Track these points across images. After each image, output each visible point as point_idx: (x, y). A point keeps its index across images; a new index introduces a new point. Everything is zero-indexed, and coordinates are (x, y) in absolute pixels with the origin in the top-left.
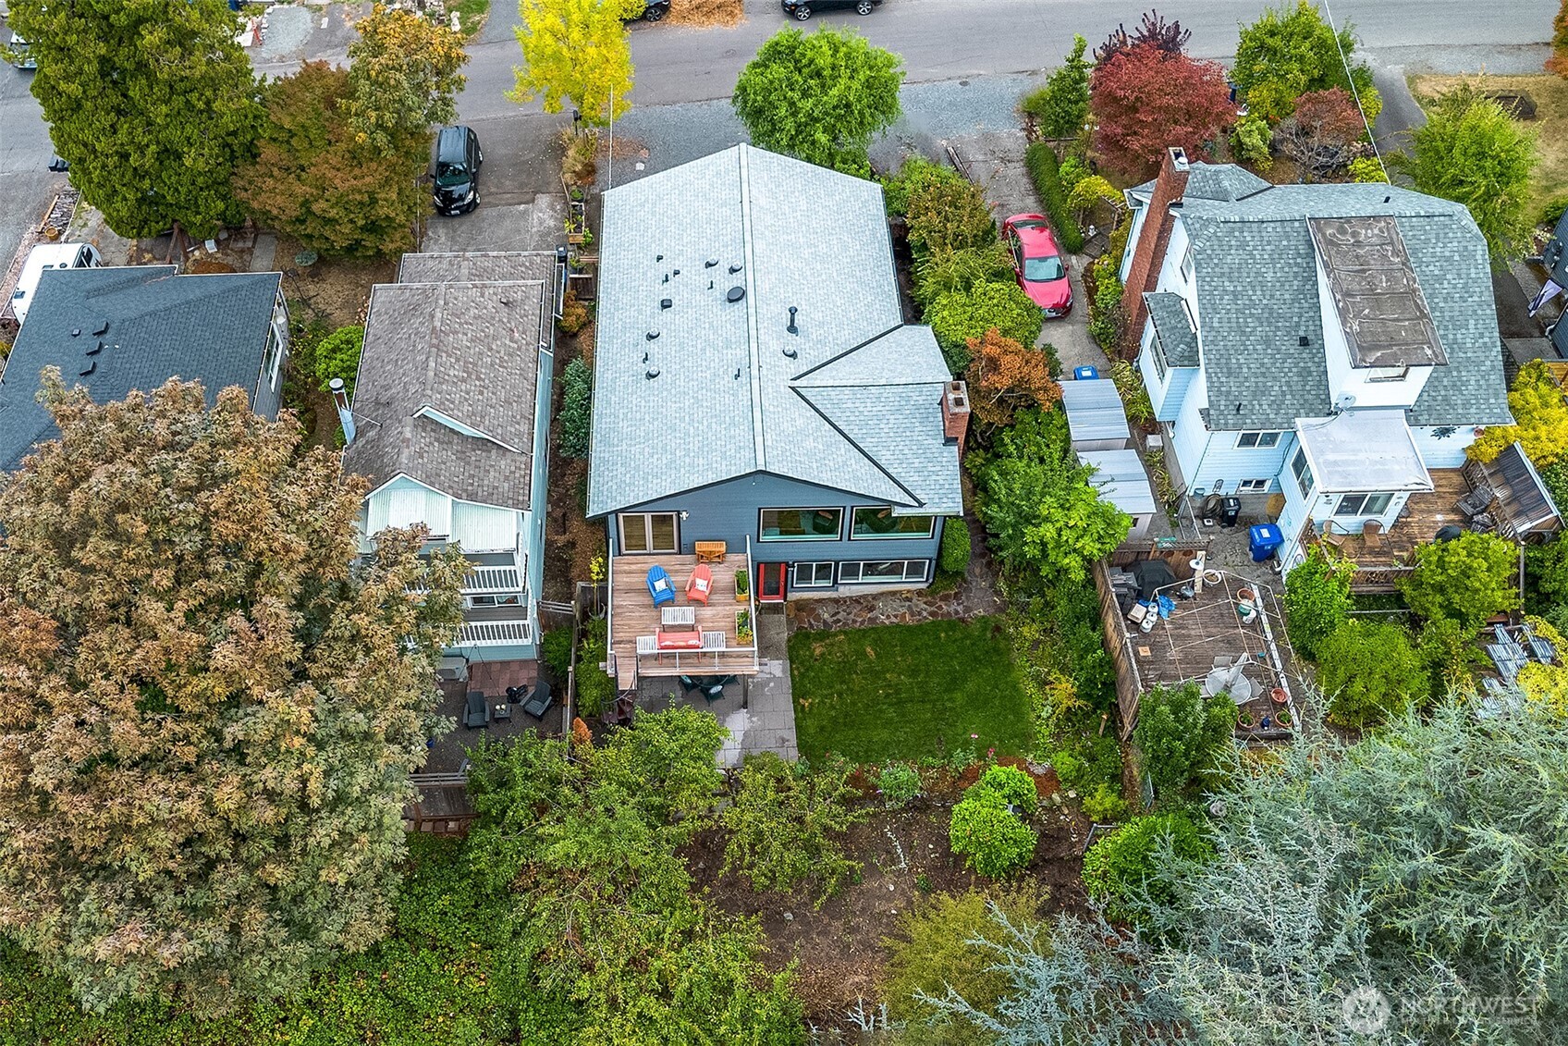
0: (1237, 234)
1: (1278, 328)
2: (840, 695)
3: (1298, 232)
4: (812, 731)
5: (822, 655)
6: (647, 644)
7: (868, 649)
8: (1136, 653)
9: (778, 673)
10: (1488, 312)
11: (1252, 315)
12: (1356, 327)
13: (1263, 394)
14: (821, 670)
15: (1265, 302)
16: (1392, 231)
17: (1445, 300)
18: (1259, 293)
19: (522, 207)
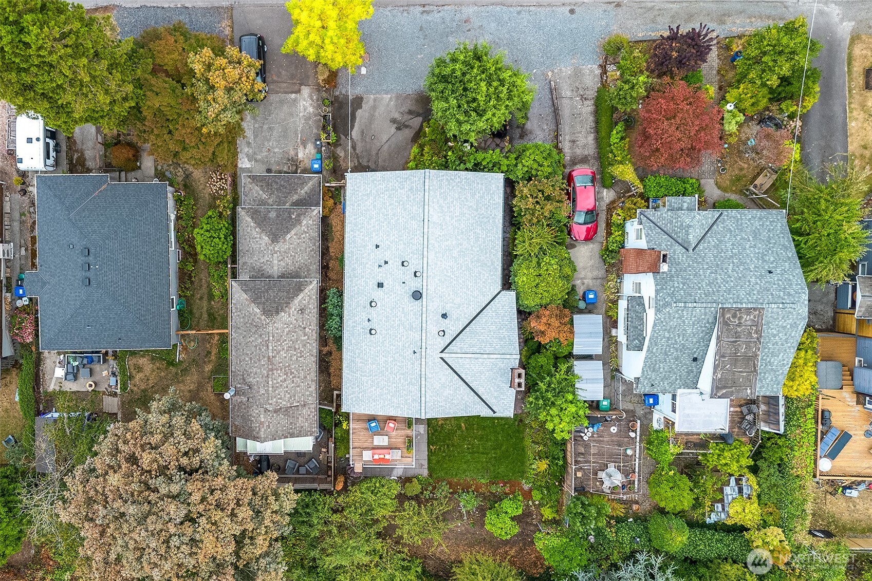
0: (680, 312)
1: (684, 353)
2: (448, 446)
3: (712, 313)
4: (434, 462)
5: (442, 424)
6: (367, 456)
7: (463, 425)
8: (575, 474)
9: (422, 432)
10: (792, 351)
11: (673, 347)
12: (719, 376)
13: (667, 379)
14: (441, 432)
15: (682, 342)
16: (760, 318)
17: (773, 345)
18: (681, 338)
19: (293, 96)
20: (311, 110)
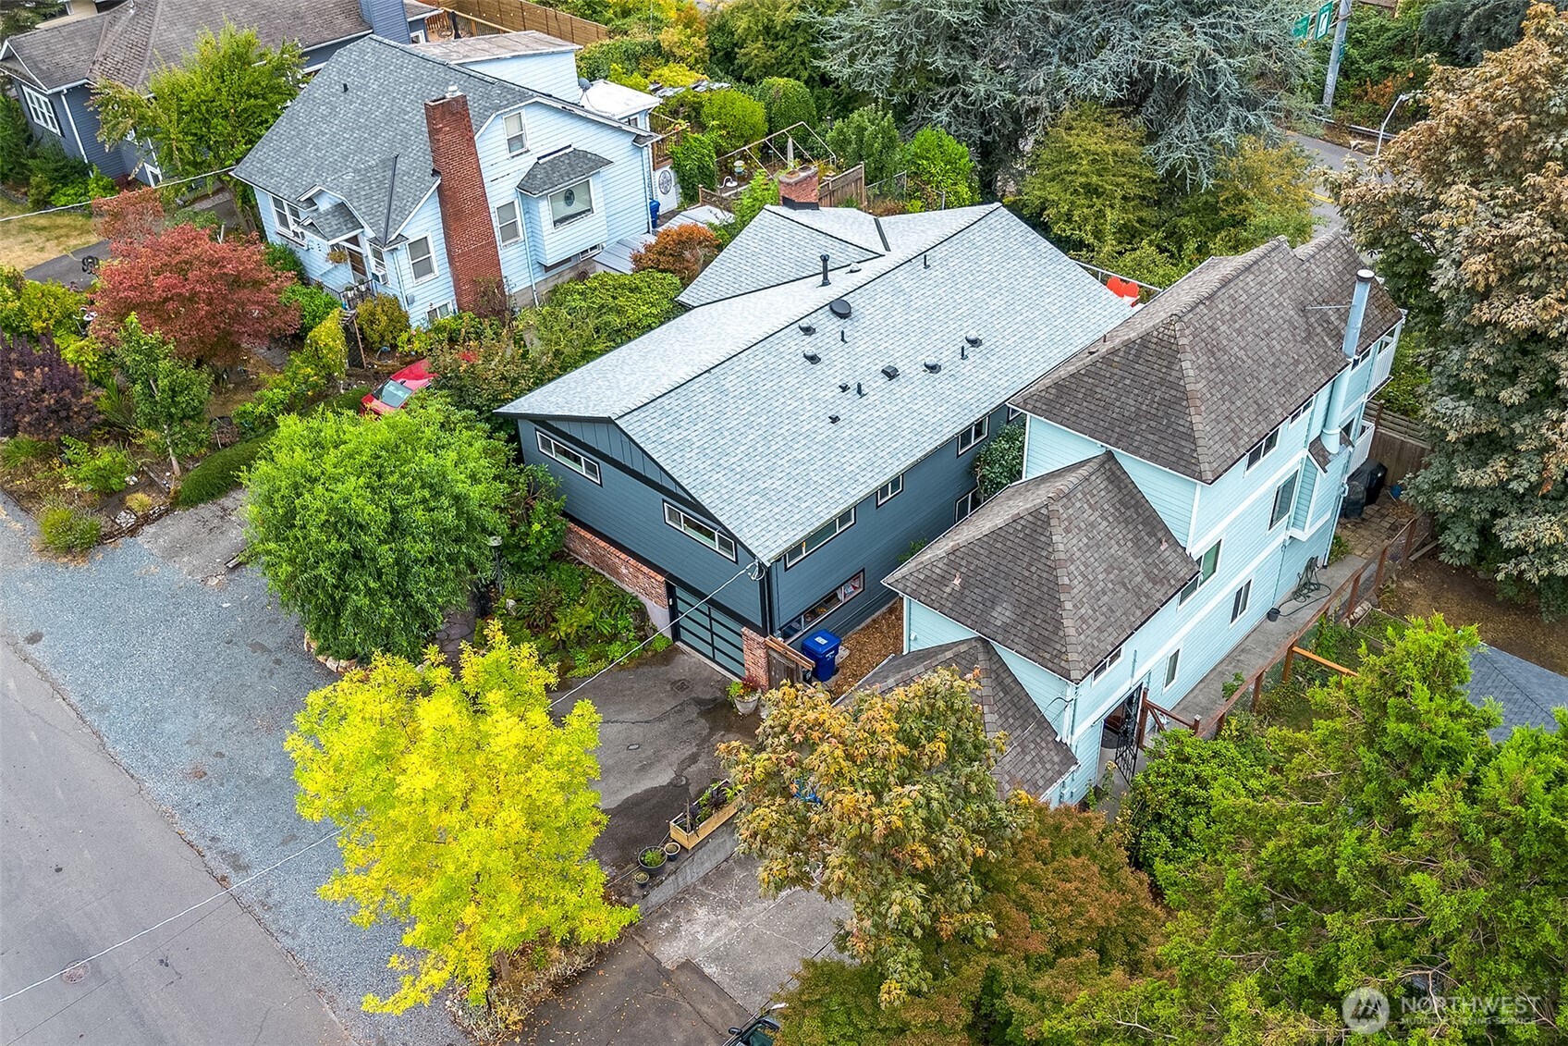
19: (711, 970)
20: (701, 913)
